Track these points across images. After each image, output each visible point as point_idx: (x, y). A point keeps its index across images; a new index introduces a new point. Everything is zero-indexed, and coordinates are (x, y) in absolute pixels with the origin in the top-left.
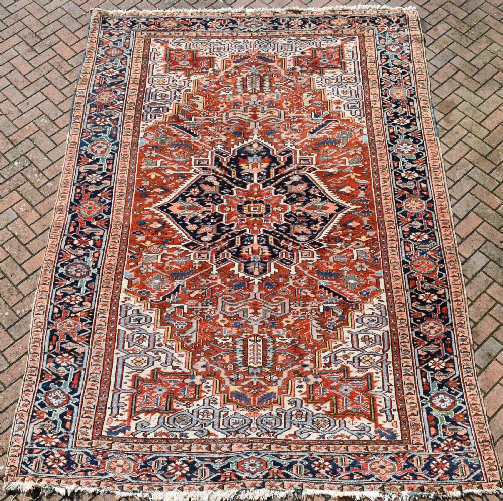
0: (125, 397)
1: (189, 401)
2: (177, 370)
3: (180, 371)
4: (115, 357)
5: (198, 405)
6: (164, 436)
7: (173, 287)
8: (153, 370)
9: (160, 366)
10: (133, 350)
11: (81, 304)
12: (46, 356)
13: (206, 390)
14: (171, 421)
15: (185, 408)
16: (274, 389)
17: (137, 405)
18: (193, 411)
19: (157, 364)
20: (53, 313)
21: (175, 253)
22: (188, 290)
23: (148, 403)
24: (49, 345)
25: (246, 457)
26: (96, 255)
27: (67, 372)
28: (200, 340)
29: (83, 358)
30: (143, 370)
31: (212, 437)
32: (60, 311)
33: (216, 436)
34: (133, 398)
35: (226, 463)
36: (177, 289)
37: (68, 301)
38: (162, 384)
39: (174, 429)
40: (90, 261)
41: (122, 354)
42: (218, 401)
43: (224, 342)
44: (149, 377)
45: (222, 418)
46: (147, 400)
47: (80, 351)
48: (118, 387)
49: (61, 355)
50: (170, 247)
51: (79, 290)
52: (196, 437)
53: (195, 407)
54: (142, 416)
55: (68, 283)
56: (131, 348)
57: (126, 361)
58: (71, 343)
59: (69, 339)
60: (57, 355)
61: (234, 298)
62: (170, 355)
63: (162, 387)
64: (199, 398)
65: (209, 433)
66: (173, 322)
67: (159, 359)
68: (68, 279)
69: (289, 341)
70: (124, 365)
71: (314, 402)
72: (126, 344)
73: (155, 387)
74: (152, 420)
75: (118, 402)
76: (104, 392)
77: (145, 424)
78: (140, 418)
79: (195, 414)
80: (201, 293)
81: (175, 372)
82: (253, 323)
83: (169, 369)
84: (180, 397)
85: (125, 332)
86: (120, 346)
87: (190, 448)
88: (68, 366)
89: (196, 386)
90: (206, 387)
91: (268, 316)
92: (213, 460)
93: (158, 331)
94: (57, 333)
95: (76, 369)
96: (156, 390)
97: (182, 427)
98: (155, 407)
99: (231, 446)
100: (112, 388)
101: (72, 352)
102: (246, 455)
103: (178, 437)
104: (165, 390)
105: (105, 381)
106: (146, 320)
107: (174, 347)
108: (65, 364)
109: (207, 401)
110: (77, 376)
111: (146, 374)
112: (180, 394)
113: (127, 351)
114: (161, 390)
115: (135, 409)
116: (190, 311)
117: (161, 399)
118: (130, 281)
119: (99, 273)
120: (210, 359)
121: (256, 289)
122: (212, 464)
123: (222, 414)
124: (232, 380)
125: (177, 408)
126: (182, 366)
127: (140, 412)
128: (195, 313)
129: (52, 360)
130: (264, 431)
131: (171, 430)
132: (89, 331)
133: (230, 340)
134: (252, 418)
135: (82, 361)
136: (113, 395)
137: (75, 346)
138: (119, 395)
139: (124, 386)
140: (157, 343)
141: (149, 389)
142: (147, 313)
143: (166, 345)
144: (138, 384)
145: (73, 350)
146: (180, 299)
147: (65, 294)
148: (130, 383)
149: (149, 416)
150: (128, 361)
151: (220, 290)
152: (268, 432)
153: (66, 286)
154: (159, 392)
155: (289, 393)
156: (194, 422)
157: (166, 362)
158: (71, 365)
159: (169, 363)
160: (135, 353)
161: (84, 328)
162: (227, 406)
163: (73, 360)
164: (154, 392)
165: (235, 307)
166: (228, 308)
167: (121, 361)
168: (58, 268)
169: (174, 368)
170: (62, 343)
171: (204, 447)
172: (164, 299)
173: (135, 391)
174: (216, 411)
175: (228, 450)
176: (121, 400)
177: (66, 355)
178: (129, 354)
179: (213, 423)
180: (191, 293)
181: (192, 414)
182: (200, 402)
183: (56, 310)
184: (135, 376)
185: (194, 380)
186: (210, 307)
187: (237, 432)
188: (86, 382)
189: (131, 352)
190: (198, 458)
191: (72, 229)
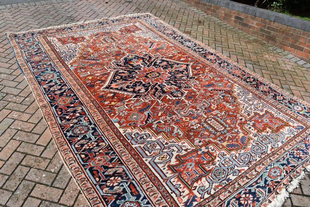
0: (175, 181)
1: (212, 161)
2: (189, 151)
3: (190, 150)
4: (147, 163)
5: (218, 161)
6: (220, 188)
7: (146, 116)
8: (176, 158)
9: (178, 154)
10: (154, 153)
11: (98, 145)
12: (98, 187)
13: (214, 152)
14: (214, 177)
15: (214, 166)
16: (241, 135)
17: (186, 180)
18: (219, 165)
19: (175, 154)
20: (82, 159)
21: (132, 102)
22: (156, 114)
23: (192, 176)
24: (95, 178)
25: (268, 171)
26: (86, 118)
27: (122, 188)
28: (184, 132)
29: (126, 173)
30: (170, 161)
31: (243, 172)
32: (86, 156)
33: (243, 170)
34: (180, 178)
35: (263, 179)
36: (149, 116)
37: (88, 148)
38: (188, 162)
39: (221, 180)
40: (85, 122)
41: (149, 159)
42: (225, 153)
43: (197, 127)
44: (178, 163)
45: (236, 160)
46: (189, 175)
47: (120, 170)
48: (164, 178)
49: (109, 180)
50: (127, 100)
51: (90, 139)
52: (236, 177)
53: (218, 163)
54: (195, 184)
55: (79, 139)
56: (152, 153)
57: (155, 161)
58: (110, 170)
59: (106, 168)
60: (106, 181)
61: (181, 108)
62: (177, 146)
63: (190, 163)
64: (215, 157)
65: (239, 171)
66: (162, 130)
67: (173, 150)
68: (78, 136)
69: (223, 113)
70: (156, 164)
71: (262, 131)
72: (147, 152)
73: (186, 166)
74: (203, 183)
75: (174, 186)
76: (159, 186)
77: (203, 188)
78: (196, 187)
79: (222, 166)
80: (163, 112)
81: (189, 152)
82: (201, 114)
83: (184, 153)
84: (205, 162)
85: (140, 147)
86: (144, 155)
87: (239, 184)
88: (119, 184)
89: (207, 152)
90: (212, 150)
91: (204, 109)
92: (256, 182)
93: (158, 138)
94: (95, 168)
95: (127, 183)
96: (188, 166)
97: (223, 176)
98: (198, 175)
99: (255, 170)
100: (161, 180)
101: (115, 174)
102: (266, 170)
103: (227, 183)
104: (193, 164)
105: (153, 179)
106: (146, 136)
107: (175, 141)
108: (116, 184)
109: (220, 156)
110: (131, 186)
111: (173, 162)
112: (204, 161)
113: (151, 155)
114: (191, 165)
115: (188, 184)
116: (166, 122)
117: (196, 170)
118: (119, 122)
119: (95, 126)
120: (199, 137)
121: (187, 101)
122: (258, 185)
123: (234, 158)
124: (219, 141)
125: (210, 168)
126: (189, 147)
127: (192, 184)
128: (169, 122)
129: (105, 186)
130: (260, 154)
131: (219, 181)
132: (117, 157)
133: (199, 125)
134: (248, 152)
135: (127, 176)
136: (166, 183)
137: (114, 170)
138: (170, 182)
139: (168, 175)
140: (164, 143)
141: (184, 169)
142: (143, 132)
143: (170, 142)
144: (175, 170)
145: (115, 173)
146: (155, 119)
147: (82, 145)
148: (170, 172)
149: (199, 182)
150: (157, 160)
151: (170, 108)
152: (262, 154)
153: (79, 141)
154: (191, 167)
155: (249, 133)
156: (227, 170)
157: (179, 150)
158: (121, 182)
159: (181, 150)
160: (157, 155)
161: (112, 157)
162: (232, 153)
163: (119, 179)
164: (188, 169)
165: (185, 111)
166: (182, 113)
167: (152, 163)
168: (65, 135)
169: (186, 150)
170: (103, 173)
171: (245, 179)
172: (146, 122)
173: (177, 174)
174: (230, 158)
175: (257, 173)
176: (174, 184)
177: (112, 178)
178: (154, 157)
179: (235, 164)
180: (158, 114)
181: (220, 167)
182: (218, 159)
183: (83, 156)
184: (169, 166)
185: (203, 151)
186: (174, 116)
187: (250, 162)
188: (141, 186)
189: (154, 155)
190: (249, 186)
191: (60, 113)
